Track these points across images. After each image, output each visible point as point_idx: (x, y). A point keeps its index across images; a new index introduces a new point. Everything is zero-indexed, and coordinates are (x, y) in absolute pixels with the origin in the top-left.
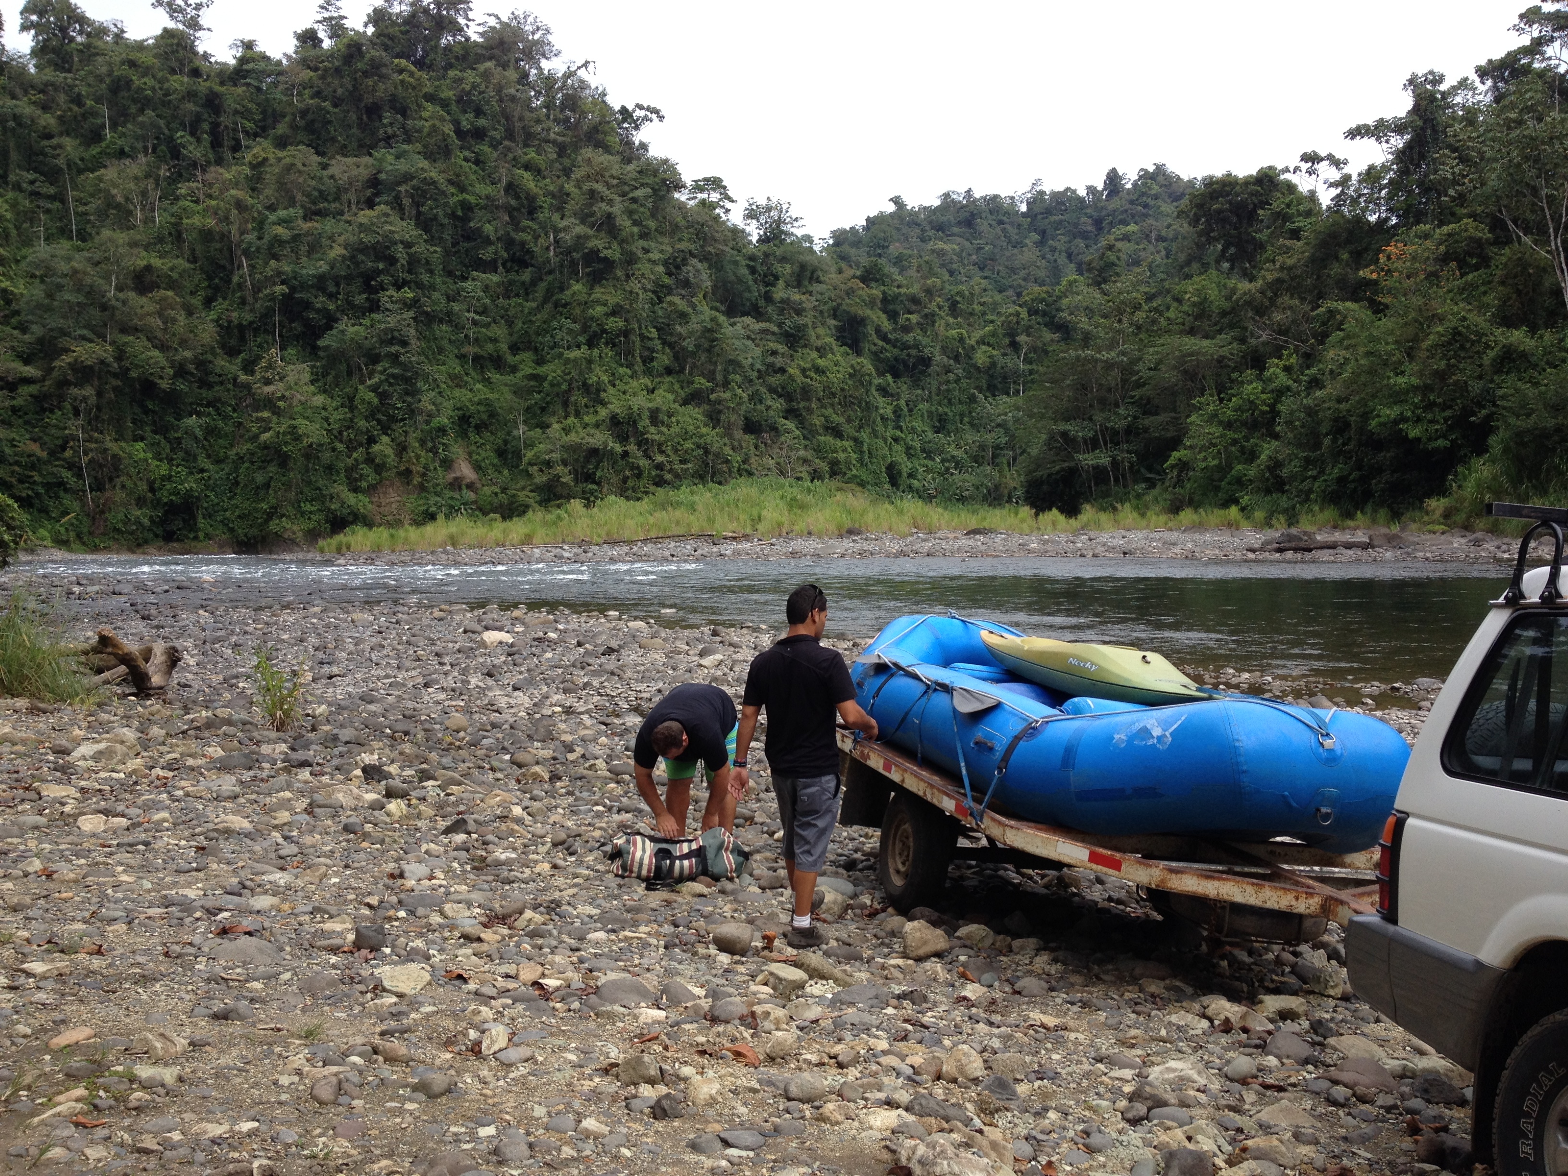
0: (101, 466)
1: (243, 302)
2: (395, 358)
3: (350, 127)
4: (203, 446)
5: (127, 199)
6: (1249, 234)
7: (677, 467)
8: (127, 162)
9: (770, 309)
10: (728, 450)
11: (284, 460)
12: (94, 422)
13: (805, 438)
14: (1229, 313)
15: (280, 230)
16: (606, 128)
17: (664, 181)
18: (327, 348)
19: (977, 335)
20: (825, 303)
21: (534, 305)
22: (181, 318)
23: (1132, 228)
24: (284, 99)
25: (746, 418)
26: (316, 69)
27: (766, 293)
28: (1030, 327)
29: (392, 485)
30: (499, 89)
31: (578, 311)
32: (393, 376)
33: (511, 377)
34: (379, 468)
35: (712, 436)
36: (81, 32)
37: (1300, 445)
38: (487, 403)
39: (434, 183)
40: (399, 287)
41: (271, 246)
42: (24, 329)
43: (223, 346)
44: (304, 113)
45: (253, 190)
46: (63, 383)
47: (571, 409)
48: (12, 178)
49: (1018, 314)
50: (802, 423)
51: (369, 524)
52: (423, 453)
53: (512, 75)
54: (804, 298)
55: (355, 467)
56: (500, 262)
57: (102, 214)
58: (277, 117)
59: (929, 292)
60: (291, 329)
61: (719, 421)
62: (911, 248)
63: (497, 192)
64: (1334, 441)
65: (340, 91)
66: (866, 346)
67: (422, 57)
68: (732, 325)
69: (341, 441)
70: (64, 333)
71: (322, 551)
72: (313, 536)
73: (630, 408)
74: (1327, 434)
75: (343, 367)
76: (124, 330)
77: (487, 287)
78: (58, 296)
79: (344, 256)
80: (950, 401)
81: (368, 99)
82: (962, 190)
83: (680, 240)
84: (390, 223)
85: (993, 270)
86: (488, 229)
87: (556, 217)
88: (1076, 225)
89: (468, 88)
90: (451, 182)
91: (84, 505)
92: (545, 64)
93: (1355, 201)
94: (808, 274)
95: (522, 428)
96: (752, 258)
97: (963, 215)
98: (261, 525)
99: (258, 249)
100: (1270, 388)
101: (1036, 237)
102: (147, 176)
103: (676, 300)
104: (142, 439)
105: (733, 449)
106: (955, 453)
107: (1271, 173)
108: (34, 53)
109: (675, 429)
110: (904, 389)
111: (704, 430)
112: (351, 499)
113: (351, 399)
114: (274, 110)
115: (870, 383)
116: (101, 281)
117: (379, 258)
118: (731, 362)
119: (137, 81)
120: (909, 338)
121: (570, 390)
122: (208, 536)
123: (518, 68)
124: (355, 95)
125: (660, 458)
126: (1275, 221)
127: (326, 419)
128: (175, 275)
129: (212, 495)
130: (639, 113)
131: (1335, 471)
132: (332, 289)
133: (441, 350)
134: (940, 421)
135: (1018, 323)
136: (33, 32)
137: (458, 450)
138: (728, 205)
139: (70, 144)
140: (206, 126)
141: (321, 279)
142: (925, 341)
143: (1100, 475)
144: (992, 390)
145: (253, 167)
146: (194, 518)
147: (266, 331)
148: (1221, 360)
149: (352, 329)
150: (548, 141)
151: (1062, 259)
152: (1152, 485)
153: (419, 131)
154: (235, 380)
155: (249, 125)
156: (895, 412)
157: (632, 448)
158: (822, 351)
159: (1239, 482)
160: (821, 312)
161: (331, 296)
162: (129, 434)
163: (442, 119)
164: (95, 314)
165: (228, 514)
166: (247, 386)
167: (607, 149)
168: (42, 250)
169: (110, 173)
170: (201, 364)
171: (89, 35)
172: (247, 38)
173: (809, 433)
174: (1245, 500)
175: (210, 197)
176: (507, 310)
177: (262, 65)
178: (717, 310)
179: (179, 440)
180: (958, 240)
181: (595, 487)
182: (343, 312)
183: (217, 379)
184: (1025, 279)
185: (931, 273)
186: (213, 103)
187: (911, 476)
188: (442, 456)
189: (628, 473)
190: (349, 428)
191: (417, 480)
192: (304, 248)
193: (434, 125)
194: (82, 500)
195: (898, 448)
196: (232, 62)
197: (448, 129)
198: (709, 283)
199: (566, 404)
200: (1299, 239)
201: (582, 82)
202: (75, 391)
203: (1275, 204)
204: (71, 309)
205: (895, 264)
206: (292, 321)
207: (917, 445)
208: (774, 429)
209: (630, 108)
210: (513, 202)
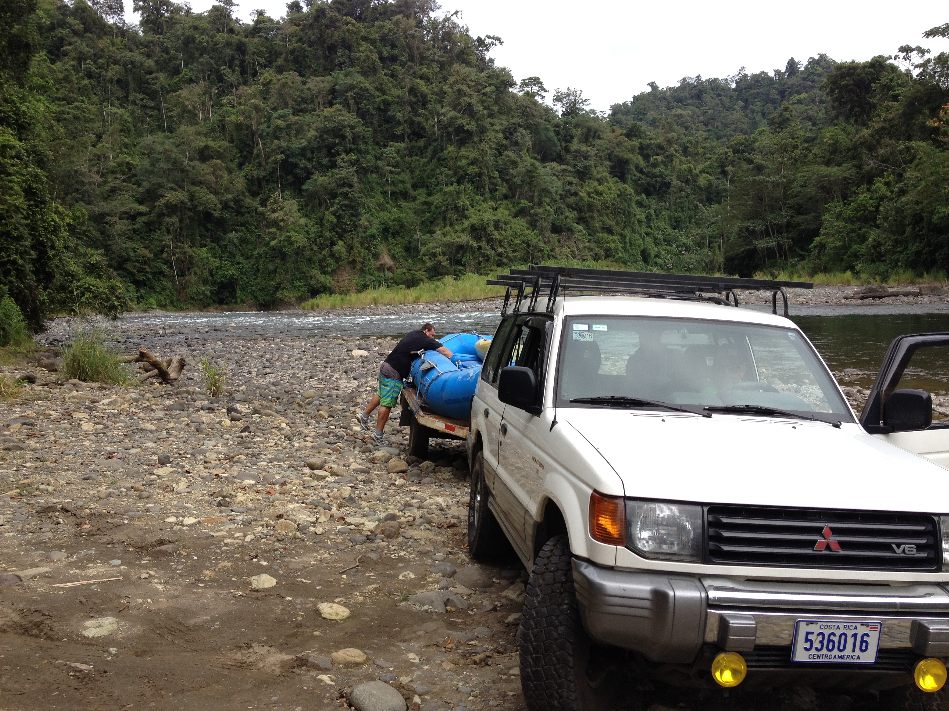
0: (183, 262)
1: (260, 165)
2: (345, 195)
3: (319, 58)
4: (239, 250)
5: (194, 107)
6: (866, 99)
7: (511, 254)
8: (194, 85)
9: (568, 157)
10: (541, 244)
11: (283, 256)
12: (178, 237)
13: (589, 235)
14: (851, 149)
15: (279, 122)
16: (468, 51)
17: (503, 81)
18: (307, 190)
19: (700, 167)
20: (603, 151)
21: (425, 160)
22: (226, 176)
23: (804, 95)
24: (281, 44)
25: (553, 224)
26: (299, 25)
27: (566, 147)
28: (734, 161)
29: (345, 269)
30: (405, 32)
31: (451, 163)
32: (346, 206)
33: (413, 204)
34: (338, 260)
35: (531, 235)
36: (167, 11)
37: (893, 233)
38: (398, 220)
39: (367, 90)
40: (347, 153)
41: (275, 132)
42: (139, 185)
43: (249, 191)
44: (292, 52)
45: (264, 99)
46: (161, 215)
47: (448, 222)
48: (131, 98)
49: (726, 153)
50: (588, 226)
51: (331, 292)
52: (362, 250)
53: (412, 22)
54: (589, 149)
55: (324, 259)
56: (406, 135)
57: (181, 116)
58: (278, 54)
59: (670, 142)
60: (287, 180)
61: (536, 226)
62: (662, 114)
63: (404, 93)
64: (914, 228)
65: (313, 38)
66: (629, 177)
67: (360, 14)
68: (544, 167)
69: (316, 245)
70: (160, 186)
71: (304, 308)
72: (301, 299)
73: (482, 220)
74: (909, 225)
75: (317, 201)
76: (194, 184)
77: (399, 150)
78: (157, 165)
79: (316, 136)
80: (682, 209)
81: (329, 42)
82: (694, 76)
83: (513, 117)
84: (342, 115)
85: (714, 126)
86: (399, 115)
87: (439, 106)
88: (768, 95)
89: (386, 31)
90: (377, 89)
91: (174, 284)
92: (432, 14)
93: (932, 76)
94: (592, 133)
95: (419, 233)
96: (557, 126)
97: (694, 92)
98: (272, 294)
99: (268, 134)
100: (875, 196)
101: (741, 104)
102: (205, 93)
103: (510, 153)
104: (205, 246)
105: (545, 243)
106: (685, 241)
107: (880, 60)
108: (142, 24)
109: (509, 232)
110: (653, 203)
111: (527, 232)
112: (322, 278)
113: (321, 220)
114: (276, 51)
115: (631, 200)
116: (181, 156)
117: (335, 136)
118: (543, 190)
119: (198, 38)
120: (656, 171)
121: (447, 210)
122: (243, 301)
123: (416, 17)
124: (321, 40)
125: (500, 250)
126: (882, 90)
127: (307, 232)
128: (221, 151)
129: (244, 277)
130: (488, 41)
131: (913, 248)
132: (309, 155)
133: (372, 189)
134: (676, 222)
135: (726, 159)
136: (140, 12)
137: (382, 248)
138: (543, 94)
139: (162, 77)
140: (237, 62)
141: (303, 149)
142: (667, 172)
143: (770, 253)
144: (710, 201)
145: (264, 85)
146: (234, 290)
147: (273, 181)
148: (845, 179)
149: (321, 179)
150: (433, 61)
151: (758, 117)
152: (802, 258)
153: (358, 59)
154: (256, 210)
155: (262, 60)
156: (647, 217)
157: (484, 244)
158: (600, 181)
159: (856, 256)
160: (601, 157)
161: (309, 160)
162: (198, 243)
163: (371, 51)
164: (178, 174)
165: (254, 288)
166: (263, 214)
167: (468, 64)
168: (148, 139)
169: (184, 93)
170: (236, 201)
171: (172, 12)
172: (260, 9)
173: (591, 231)
174: (858, 267)
175: (240, 104)
176: (410, 164)
177: (268, 25)
178: (535, 158)
179: (225, 246)
180: (691, 107)
181: (461, 268)
182: (316, 169)
183: (246, 210)
184: (734, 131)
185: (671, 130)
186: (241, 48)
187: (657, 256)
188: (373, 252)
189: (481, 259)
190: (320, 237)
191: (359, 266)
192: (293, 132)
193: (367, 55)
194: (173, 281)
195: (649, 239)
196: (252, 23)
197: (375, 57)
198: (530, 143)
199: (444, 219)
200: (897, 101)
201: (454, 23)
202: (167, 219)
203: (883, 80)
204: (164, 172)
205: (650, 125)
206: (287, 175)
207: (661, 237)
208: (570, 230)
209: (483, 37)
210: (414, 99)
